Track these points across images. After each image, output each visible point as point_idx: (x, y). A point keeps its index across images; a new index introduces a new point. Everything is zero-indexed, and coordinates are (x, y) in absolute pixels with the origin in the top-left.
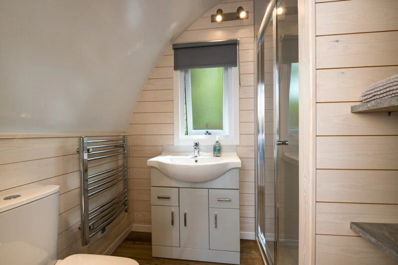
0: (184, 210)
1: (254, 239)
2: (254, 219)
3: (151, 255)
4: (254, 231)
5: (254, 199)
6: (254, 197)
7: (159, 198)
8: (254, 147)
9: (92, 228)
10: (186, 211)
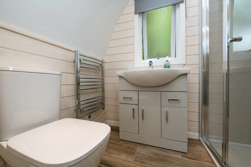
0: (142, 107)
1: (198, 139)
2: (198, 123)
3: (119, 138)
4: (198, 132)
5: (198, 107)
6: (198, 105)
7: (124, 98)
8: (198, 65)
9: (82, 111)
10: (143, 108)
